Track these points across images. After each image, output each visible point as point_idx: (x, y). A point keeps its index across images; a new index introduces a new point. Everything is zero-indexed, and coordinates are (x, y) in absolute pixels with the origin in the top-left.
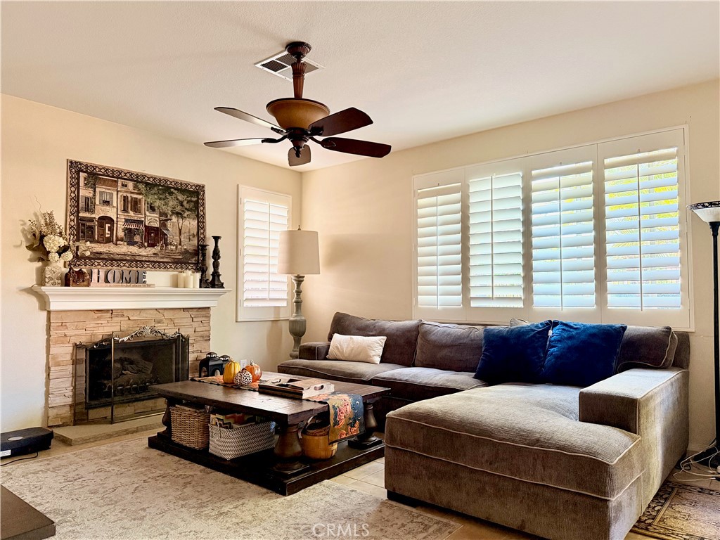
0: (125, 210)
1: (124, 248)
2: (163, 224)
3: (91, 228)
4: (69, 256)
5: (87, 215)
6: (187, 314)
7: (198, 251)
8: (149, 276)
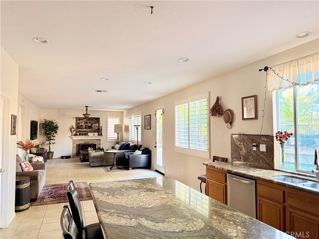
0: (85, 123)
1: (85, 130)
2: (92, 125)
3: (79, 127)
4: (75, 131)
5: (79, 125)
6: (96, 140)
7: (98, 129)
8: (89, 134)
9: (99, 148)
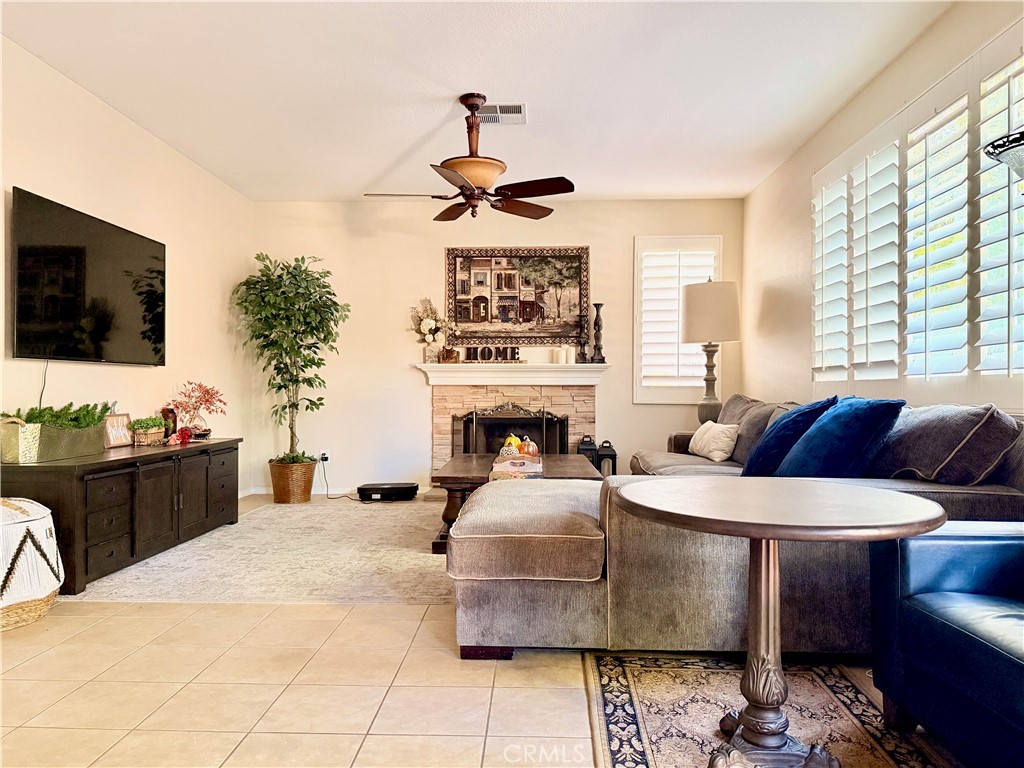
0: (499, 287)
1: (498, 326)
2: (539, 297)
3: (467, 309)
4: (440, 336)
5: (463, 297)
6: (566, 393)
7: (580, 323)
8: (524, 352)
9: (583, 442)
